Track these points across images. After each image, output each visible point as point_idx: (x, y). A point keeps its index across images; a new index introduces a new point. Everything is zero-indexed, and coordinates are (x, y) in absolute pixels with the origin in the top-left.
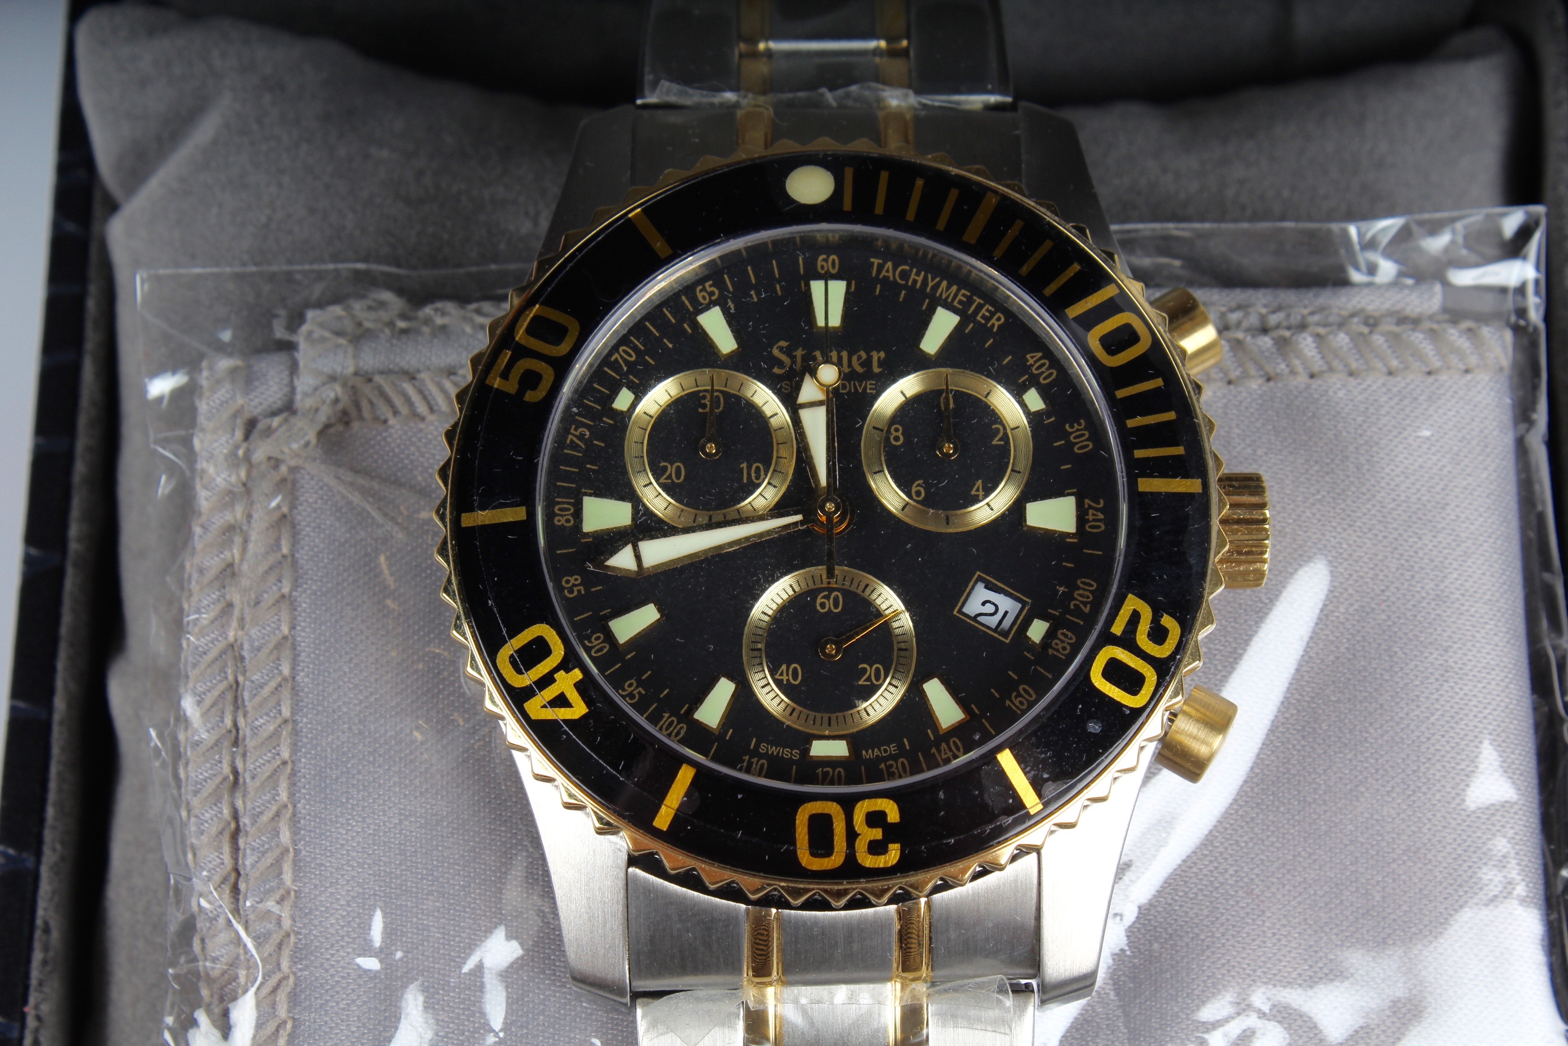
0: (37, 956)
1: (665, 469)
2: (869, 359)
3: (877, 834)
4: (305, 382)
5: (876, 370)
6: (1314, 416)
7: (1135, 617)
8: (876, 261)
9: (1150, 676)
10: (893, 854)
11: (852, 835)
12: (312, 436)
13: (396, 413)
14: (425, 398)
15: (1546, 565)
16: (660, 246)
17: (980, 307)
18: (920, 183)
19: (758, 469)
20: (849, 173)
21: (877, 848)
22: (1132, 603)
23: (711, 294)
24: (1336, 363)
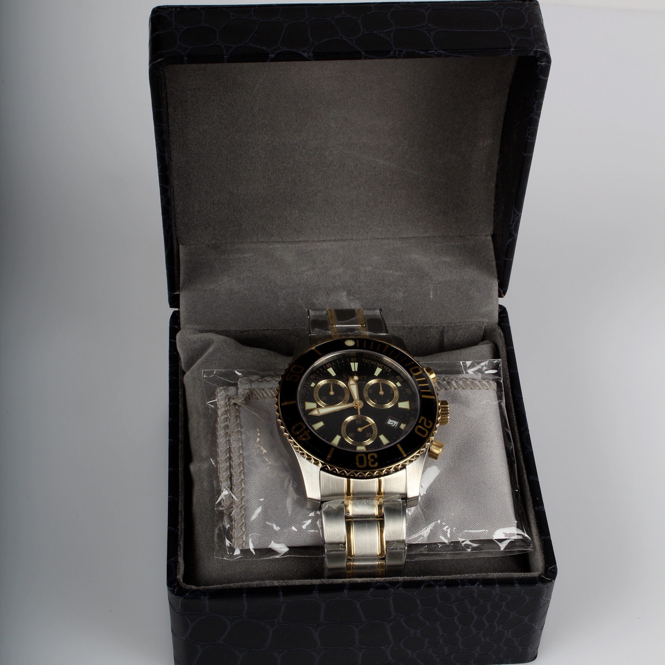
0: (180, 517)
1: (322, 398)
2: (364, 377)
3: (373, 460)
4: (240, 391)
5: (365, 379)
6: (456, 397)
7: (423, 420)
8: (364, 359)
9: (427, 432)
10: (376, 464)
11: (368, 461)
12: (243, 399)
13: (260, 397)
14: (266, 393)
15: (507, 427)
16: (320, 354)
17: (386, 368)
18: (372, 343)
19: (342, 398)
20: (358, 341)
21: (373, 463)
22: (422, 418)
23: (330, 365)
24: (460, 387)
